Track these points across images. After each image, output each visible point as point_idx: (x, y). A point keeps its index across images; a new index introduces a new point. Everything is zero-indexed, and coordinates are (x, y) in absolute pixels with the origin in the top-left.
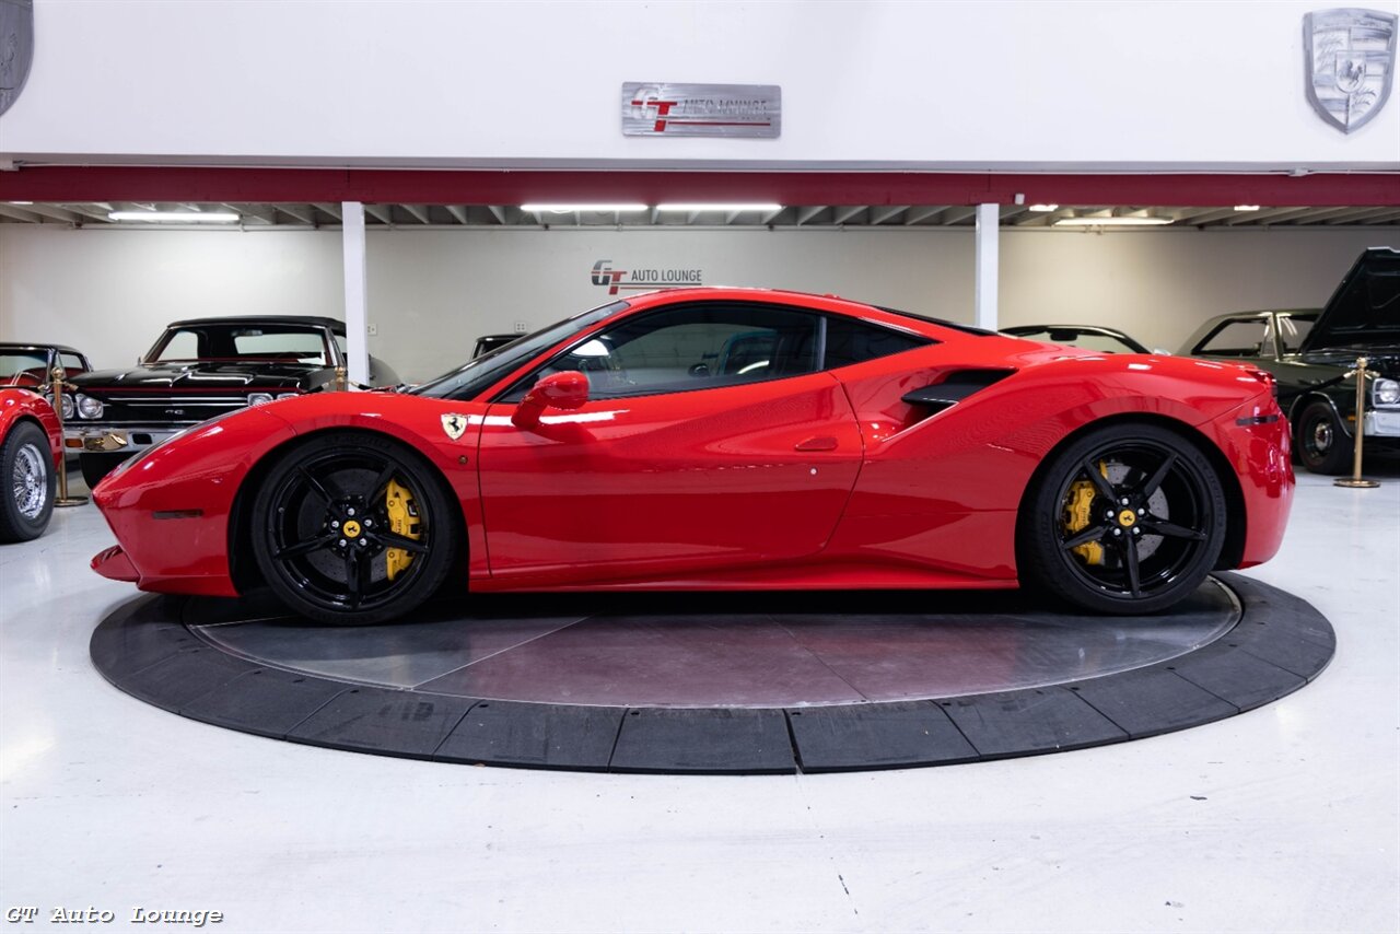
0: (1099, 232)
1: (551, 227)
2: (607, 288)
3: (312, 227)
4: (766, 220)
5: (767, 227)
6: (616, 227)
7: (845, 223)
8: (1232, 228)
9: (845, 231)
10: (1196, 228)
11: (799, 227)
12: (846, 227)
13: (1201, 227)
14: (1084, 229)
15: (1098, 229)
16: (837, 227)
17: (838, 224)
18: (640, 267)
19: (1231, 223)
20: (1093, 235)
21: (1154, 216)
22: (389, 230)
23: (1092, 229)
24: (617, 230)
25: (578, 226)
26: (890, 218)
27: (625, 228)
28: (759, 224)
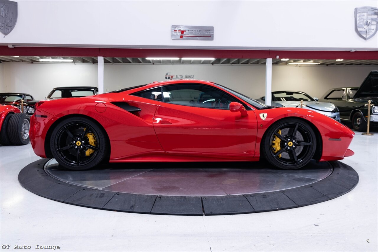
0: (300, 66)
1: (155, 64)
4: (211, 62)
6: (172, 64)
7: (232, 63)
8: (335, 65)
9: (232, 65)
10: (326, 66)
11: (220, 64)
12: (233, 64)
13: (327, 65)
14: (296, 65)
15: (300, 65)
16: (230, 64)
19: (335, 64)
20: (298, 67)
21: (314, 62)
22: (112, 64)
23: (298, 65)
24: (172, 65)
25: (162, 64)
26: (244, 62)
27: (174, 64)
28: (210, 64)
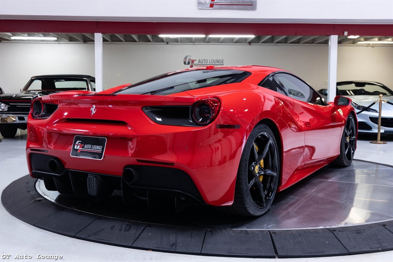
0: (373, 47)
1: (169, 43)
2: (189, 66)
3: (83, 43)
4: (249, 41)
5: (248, 44)
6: (193, 43)
7: (277, 43)
9: (277, 45)
11: (260, 44)
12: (278, 44)
14: (367, 45)
16: (274, 44)
17: (275, 43)
18: (201, 58)
22: (110, 44)
23: (370, 45)
24: (193, 45)
25: (179, 43)
26: (295, 41)
27: (196, 43)
28: (246, 42)
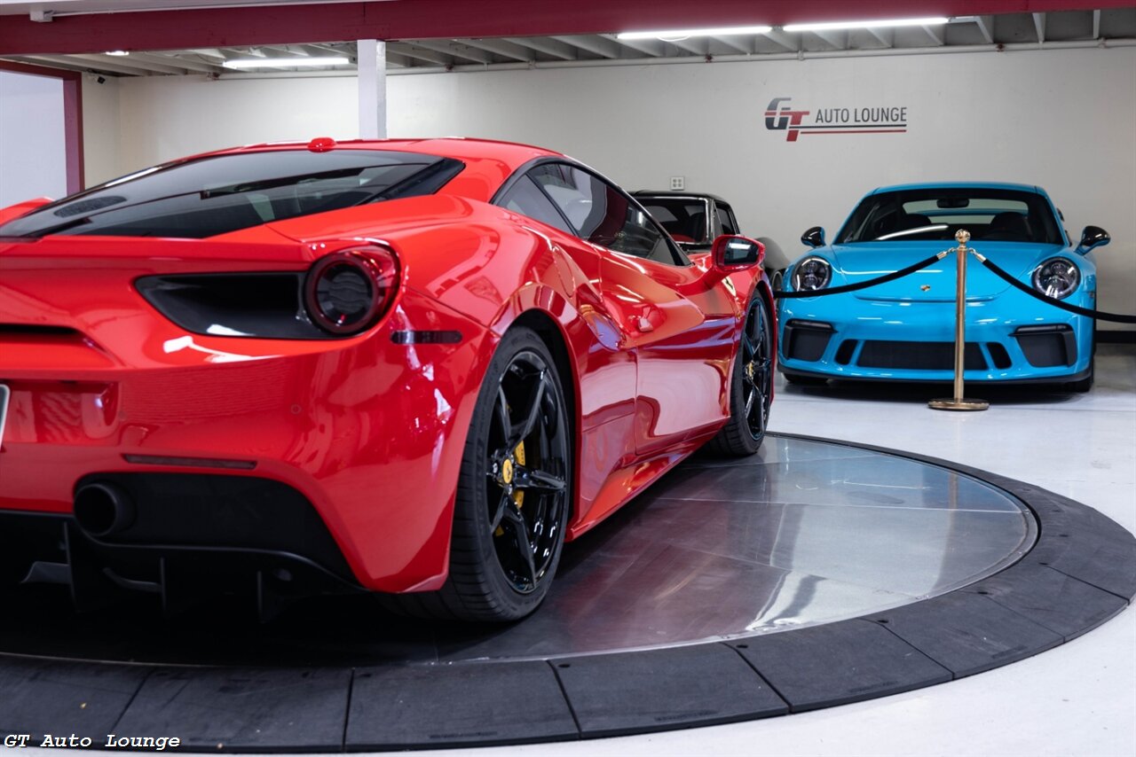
1: (714, 58)
2: (785, 133)
3: (444, 69)
5: (994, 47)
6: (795, 55)
7: (1106, 37)
11: (1041, 44)
16: (1094, 43)
18: (827, 105)
22: (528, 69)
24: (798, 58)
25: (748, 56)
27: (806, 55)
28: (986, 43)
